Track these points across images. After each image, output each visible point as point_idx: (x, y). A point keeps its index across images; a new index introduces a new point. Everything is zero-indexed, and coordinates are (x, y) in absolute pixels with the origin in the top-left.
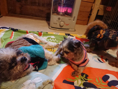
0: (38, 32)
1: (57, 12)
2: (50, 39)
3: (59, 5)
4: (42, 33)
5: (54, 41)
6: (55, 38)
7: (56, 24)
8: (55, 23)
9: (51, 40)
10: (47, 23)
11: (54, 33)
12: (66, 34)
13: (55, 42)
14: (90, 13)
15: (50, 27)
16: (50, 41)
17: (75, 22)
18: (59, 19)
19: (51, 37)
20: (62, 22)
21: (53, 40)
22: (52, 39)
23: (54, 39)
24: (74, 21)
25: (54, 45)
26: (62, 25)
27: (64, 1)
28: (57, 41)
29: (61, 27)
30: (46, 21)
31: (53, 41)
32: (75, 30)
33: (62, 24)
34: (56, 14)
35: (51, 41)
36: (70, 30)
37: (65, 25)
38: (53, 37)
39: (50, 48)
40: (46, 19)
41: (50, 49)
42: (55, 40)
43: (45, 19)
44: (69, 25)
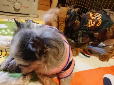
5: (6, 33)
7: (7, 7)
8: (5, 5)
12: (26, 21)
21: (3, 31)
23: (6, 29)
24: (35, 3)
29: (16, 11)
32: (38, 16)
33: (17, 5)
36: (31, 15)
37: (23, 8)
42: (9, 31)
44: (28, 8)
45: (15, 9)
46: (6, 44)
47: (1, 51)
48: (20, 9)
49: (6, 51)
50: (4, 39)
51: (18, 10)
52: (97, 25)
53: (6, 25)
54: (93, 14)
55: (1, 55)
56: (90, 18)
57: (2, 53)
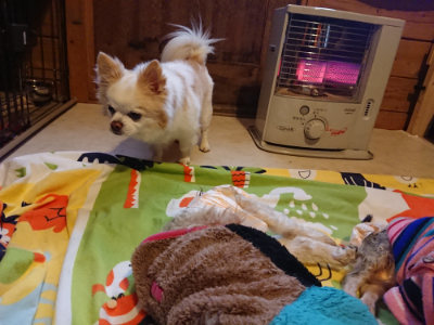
0: (227, 168)
1: (292, 82)
2: (292, 205)
3: (301, 55)
4: (248, 177)
5: (313, 215)
6: (309, 197)
7: (290, 133)
8: (285, 129)
9: (299, 212)
10: (244, 124)
11: (293, 174)
12: (345, 175)
13: (319, 219)
14: (416, 82)
15: (263, 143)
16: (293, 218)
17: (371, 119)
18: (305, 110)
19: (295, 197)
20: (317, 124)
21: (304, 207)
22: (298, 203)
23: (308, 204)
24: (367, 118)
26: (313, 134)
27: (323, 39)
28: (326, 216)
29: (309, 144)
30: (237, 117)
31: (307, 218)
32: (370, 153)
33: (316, 129)
34: (286, 89)
35: (298, 216)
36: (349, 153)
38: (299, 194)
40: (235, 109)
42: (315, 207)
43: (233, 112)
44: (343, 132)
45: (308, 138)
47: (319, 265)
49: (329, 269)
53: (307, 193)
55: (321, 274)
57: (321, 271)
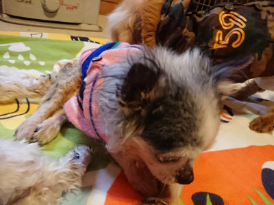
2: (6, 56)
5: (27, 63)
9: (13, 61)
12: (72, 38)
15: (5, 16)
19: (10, 49)
21: (21, 58)
22: (14, 54)
23: (26, 54)
25: (27, 83)
28: (42, 63)
29: (48, 16)
31: (20, 66)
35: (10, 65)
36: (83, 26)
37: (65, 7)
39: (6, 99)
41: (9, 103)
42: (33, 58)
44: (76, 8)
45: (46, 11)
46: (28, 85)
47: (18, 103)
48: (57, 11)
49: (28, 103)
50: (24, 76)
51: (54, 13)
52: (234, 45)
53: (27, 46)
54: (226, 15)
55: (18, 110)
56: (219, 27)
57: (19, 107)
